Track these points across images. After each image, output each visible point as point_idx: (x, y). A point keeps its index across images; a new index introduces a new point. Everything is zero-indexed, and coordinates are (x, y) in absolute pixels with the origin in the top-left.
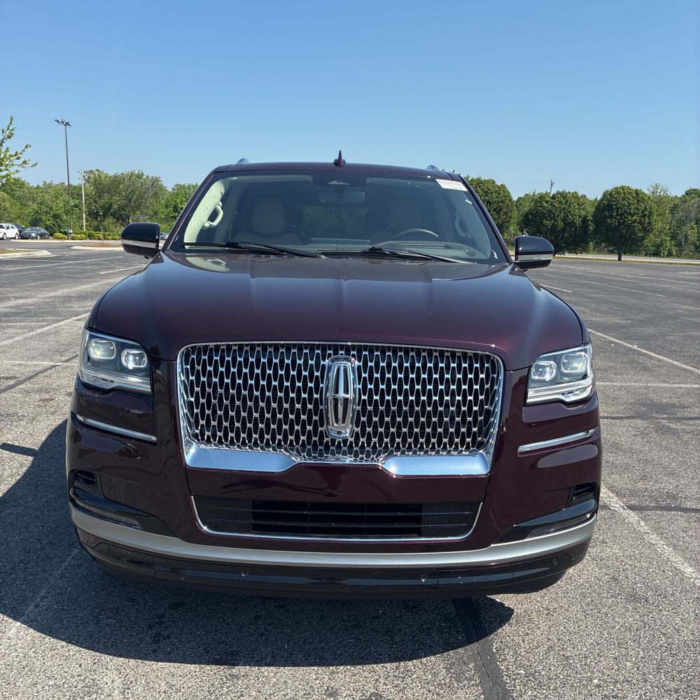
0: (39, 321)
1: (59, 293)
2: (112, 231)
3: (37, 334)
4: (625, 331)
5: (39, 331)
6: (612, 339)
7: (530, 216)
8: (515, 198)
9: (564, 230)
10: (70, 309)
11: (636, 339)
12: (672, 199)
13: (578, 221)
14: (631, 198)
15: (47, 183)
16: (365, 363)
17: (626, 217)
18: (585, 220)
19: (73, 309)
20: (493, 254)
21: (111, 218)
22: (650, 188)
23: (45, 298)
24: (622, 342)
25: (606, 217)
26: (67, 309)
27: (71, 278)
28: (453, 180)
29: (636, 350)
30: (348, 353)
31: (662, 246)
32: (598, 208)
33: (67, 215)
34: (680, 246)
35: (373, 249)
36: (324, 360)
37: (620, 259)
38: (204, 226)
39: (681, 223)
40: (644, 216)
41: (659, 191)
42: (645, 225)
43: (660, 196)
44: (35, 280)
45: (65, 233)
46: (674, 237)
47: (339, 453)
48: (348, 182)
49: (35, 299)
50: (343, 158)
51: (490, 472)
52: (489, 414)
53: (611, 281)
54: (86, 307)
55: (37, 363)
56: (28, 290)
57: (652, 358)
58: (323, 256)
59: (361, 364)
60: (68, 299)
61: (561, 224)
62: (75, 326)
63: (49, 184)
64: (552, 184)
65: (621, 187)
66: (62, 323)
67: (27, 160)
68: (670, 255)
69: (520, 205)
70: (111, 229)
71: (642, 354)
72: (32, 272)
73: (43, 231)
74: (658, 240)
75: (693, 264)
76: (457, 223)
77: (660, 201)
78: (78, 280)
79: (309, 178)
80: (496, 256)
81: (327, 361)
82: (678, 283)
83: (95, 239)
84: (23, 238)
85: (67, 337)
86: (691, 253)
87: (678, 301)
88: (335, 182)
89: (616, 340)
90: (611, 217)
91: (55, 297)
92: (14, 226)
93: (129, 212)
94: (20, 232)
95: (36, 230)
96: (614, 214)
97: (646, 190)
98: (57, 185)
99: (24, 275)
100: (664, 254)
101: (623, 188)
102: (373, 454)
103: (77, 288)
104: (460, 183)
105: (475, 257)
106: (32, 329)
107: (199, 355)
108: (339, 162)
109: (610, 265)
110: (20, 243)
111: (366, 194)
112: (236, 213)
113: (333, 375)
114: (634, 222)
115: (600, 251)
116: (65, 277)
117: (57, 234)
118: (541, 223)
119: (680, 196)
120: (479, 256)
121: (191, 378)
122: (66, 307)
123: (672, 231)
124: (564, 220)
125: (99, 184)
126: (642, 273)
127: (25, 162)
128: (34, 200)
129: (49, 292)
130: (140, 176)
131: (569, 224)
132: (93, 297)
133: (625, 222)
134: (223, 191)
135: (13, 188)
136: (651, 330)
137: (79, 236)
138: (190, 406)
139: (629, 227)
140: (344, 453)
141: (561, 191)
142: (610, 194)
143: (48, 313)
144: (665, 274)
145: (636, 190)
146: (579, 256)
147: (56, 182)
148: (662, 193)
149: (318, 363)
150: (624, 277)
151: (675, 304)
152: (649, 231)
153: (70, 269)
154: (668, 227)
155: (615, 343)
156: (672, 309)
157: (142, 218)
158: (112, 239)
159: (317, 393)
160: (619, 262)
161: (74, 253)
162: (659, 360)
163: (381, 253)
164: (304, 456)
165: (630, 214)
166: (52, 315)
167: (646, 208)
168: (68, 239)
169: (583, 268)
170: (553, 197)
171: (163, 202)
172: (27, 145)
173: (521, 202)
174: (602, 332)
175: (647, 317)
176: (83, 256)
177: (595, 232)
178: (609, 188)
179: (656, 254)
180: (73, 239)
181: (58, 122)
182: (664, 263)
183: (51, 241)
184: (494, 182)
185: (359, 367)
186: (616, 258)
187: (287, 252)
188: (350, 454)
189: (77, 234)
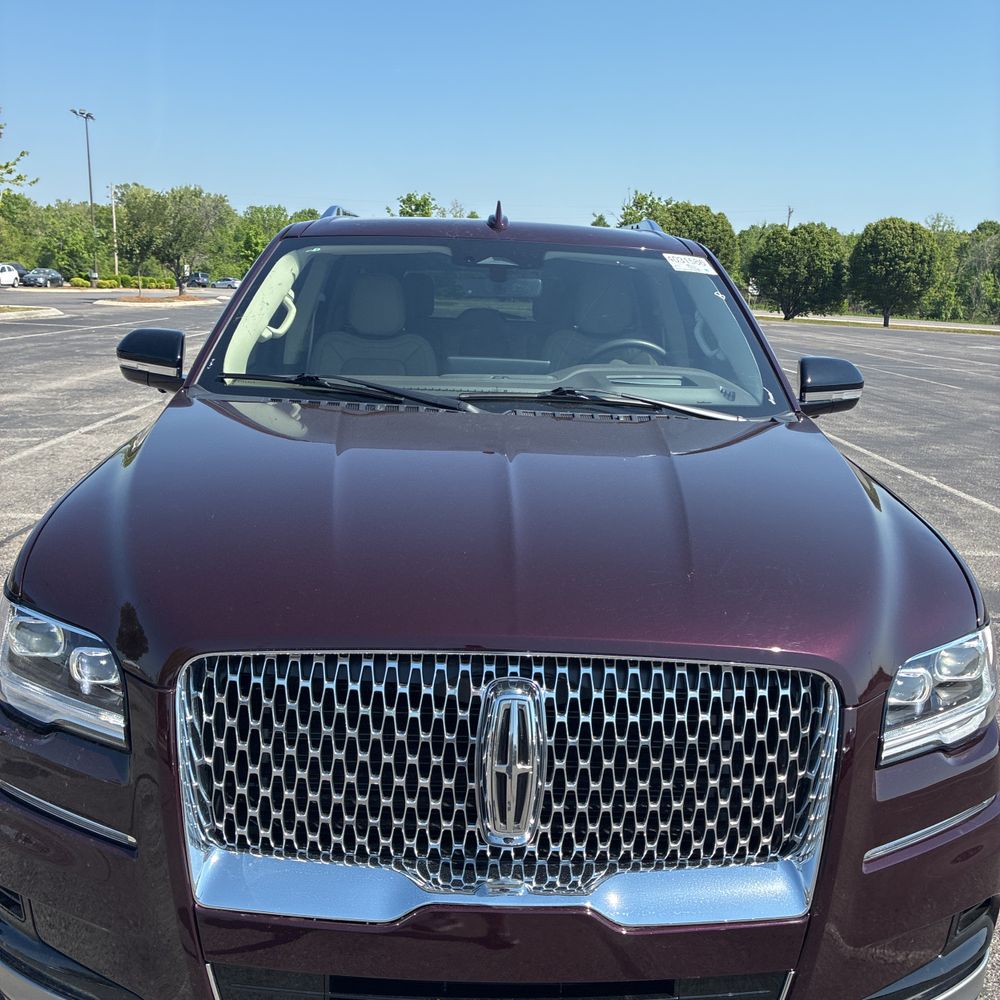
0: (27, 435)
1: (65, 382)
2: (154, 275)
3: (20, 459)
4: (913, 450)
5: (25, 453)
6: (897, 466)
7: (760, 260)
8: (737, 233)
9: (807, 282)
10: (79, 413)
11: (932, 467)
12: (958, 236)
13: (829, 270)
14: (905, 235)
15: (63, 202)
16: (562, 694)
17: (896, 264)
18: (838, 266)
19: (82, 413)
20: (766, 396)
21: (153, 258)
22: (929, 220)
23: (43, 392)
24: (913, 472)
25: (868, 263)
26: (74, 412)
27: (88, 356)
28: (692, 254)
29: (935, 486)
30: (526, 672)
31: (943, 304)
32: (857, 249)
33: (89, 252)
34: (970, 304)
35: (558, 391)
36: (477, 685)
37: (886, 324)
38: (261, 337)
39: (972, 270)
40: (922, 262)
41: (942, 224)
42: (924, 276)
43: (942, 231)
44: (33, 358)
45: (87, 278)
46: (961, 291)
47: (506, 873)
48: (512, 261)
49: (26, 395)
50: (504, 213)
51: (809, 911)
52: (805, 787)
53: (878, 361)
54: (103, 409)
55: (13, 515)
56: (19, 378)
57: (961, 501)
58: (470, 407)
59: (553, 695)
60: (77, 394)
61: (804, 272)
62: (83, 444)
63: (65, 204)
64: (790, 213)
65: (890, 220)
66: (63, 438)
67: (23, 175)
68: (955, 317)
69: (744, 242)
70: (156, 271)
71: (945, 494)
72: (29, 345)
73: (55, 274)
74: (939, 296)
75: (990, 333)
76: (697, 331)
77: (942, 239)
78: (97, 358)
79: (445, 250)
80: (772, 399)
81: (484, 688)
82: (974, 366)
83: (132, 287)
84: (26, 285)
85: (68, 465)
86: (984, 315)
87: (980, 397)
88: (490, 261)
89: (903, 469)
90: (876, 262)
91: (58, 390)
92: (11, 267)
93: (178, 250)
94: (21, 275)
95: (44, 273)
96: (881, 258)
97: (924, 222)
98: (76, 205)
99: (17, 351)
100: (946, 315)
101: (892, 220)
102: (576, 873)
103: (94, 375)
104: (703, 260)
105: (737, 402)
106: (15, 449)
107: (222, 671)
108: (495, 222)
109: (873, 333)
110: (20, 293)
111: (543, 284)
112: (322, 297)
113: (496, 716)
114: (908, 270)
115: (856, 311)
116: (77, 354)
117: (76, 280)
118: (776, 270)
119: (970, 232)
120: (745, 399)
121: (206, 718)
122: (72, 409)
123: (958, 282)
124: (807, 266)
125: (134, 207)
126: (921, 346)
127: (19, 178)
128: (43, 227)
129: (50, 380)
130: (197, 194)
131: (815, 272)
132: (116, 391)
133: (894, 270)
134: (296, 271)
135: (12, 208)
136: (949, 450)
137: (107, 282)
138: (205, 774)
139: (901, 277)
140: (517, 875)
141: (805, 223)
142: (875, 229)
143: (45, 420)
144: (953, 349)
145: (912, 224)
146: (828, 318)
147: (75, 201)
148: (946, 227)
149: (464, 690)
150: (897, 355)
151: (978, 402)
152: (928, 284)
153: (87, 339)
154: (952, 277)
155: (903, 474)
156: (976, 411)
157: (197, 258)
158: (157, 287)
159: (462, 755)
160: (886, 329)
161: (97, 312)
162: (974, 506)
163: (572, 398)
164: (435, 881)
165: (902, 258)
166: (49, 425)
167: (925, 250)
168: (91, 287)
169: (835, 338)
170: (794, 233)
171: (230, 232)
172: (23, 152)
173: (746, 237)
174: (882, 453)
175: (941, 426)
176: (109, 317)
177: (853, 283)
178: (874, 220)
179: (936, 316)
180: (99, 287)
181: (75, 112)
182: (949, 331)
183: (66, 290)
184: (708, 210)
185: (549, 701)
186: (881, 321)
187: (406, 397)
188: (529, 874)
189: (104, 279)
